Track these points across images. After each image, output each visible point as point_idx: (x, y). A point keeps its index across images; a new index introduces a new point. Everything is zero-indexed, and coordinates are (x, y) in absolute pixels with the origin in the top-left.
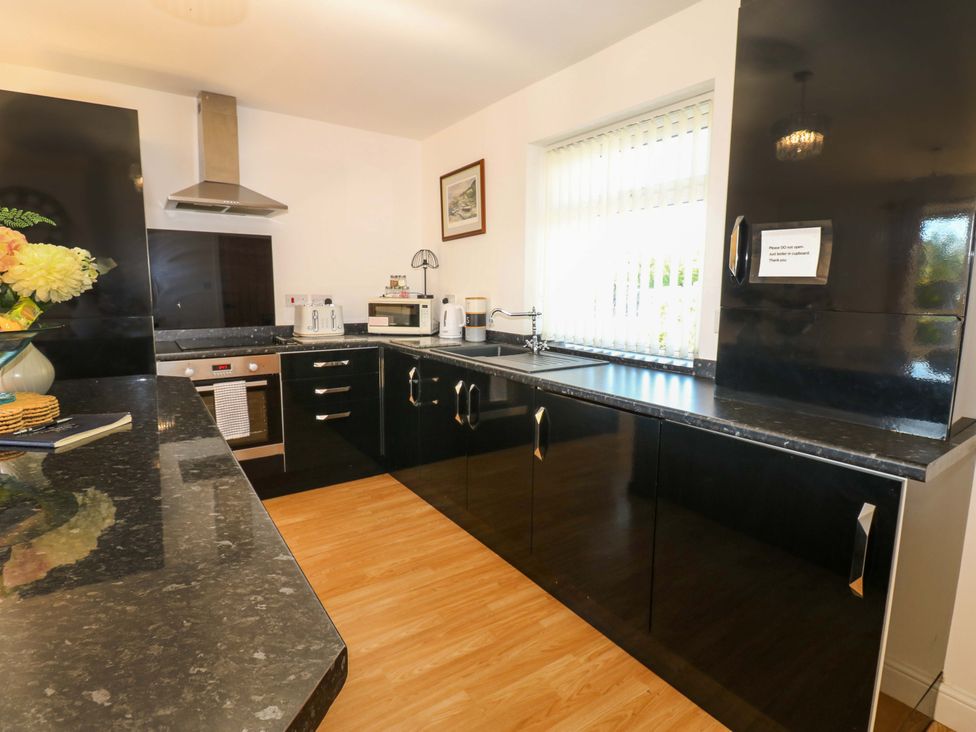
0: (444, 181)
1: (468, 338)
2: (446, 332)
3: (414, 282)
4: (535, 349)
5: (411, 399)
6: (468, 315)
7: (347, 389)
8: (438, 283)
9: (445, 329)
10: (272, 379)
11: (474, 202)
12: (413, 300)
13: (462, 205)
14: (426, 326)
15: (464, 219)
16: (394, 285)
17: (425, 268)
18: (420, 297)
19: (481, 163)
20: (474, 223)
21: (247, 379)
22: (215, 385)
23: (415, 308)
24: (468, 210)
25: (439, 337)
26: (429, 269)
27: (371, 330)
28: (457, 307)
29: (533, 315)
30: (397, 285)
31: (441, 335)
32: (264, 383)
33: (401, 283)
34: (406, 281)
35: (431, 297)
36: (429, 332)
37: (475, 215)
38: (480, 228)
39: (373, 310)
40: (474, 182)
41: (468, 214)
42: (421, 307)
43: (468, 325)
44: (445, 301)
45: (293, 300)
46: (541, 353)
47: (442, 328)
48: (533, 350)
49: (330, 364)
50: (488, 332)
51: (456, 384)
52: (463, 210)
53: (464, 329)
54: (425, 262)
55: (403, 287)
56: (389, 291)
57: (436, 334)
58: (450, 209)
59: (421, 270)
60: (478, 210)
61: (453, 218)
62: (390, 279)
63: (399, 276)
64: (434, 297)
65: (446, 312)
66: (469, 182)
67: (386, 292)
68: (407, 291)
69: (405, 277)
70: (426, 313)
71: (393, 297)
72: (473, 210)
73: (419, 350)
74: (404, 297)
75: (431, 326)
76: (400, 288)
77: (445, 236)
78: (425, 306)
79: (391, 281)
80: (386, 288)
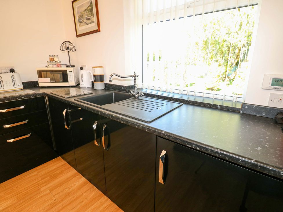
0: (74, 4)
1: (96, 88)
3: (63, 58)
4: (137, 95)
5: (66, 127)
6: (94, 76)
7: (26, 122)
8: (76, 59)
9: (83, 83)
11: (92, 14)
12: (64, 68)
13: (85, 16)
14: (72, 81)
15: (87, 24)
16: (52, 60)
17: (69, 51)
18: (67, 66)
20: (93, 26)
23: (65, 73)
24: (89, 19)
25: (80, 88)
26: (70, 52)
27: (41, 85)
28: (88, 71)
29: (135, 77)
30: (54, 60)
31: (81, 86)
33: (56, 59)
34: (58, 59)
35: (73, 66)
36: (74, 85)
37: (93, 22)
38: (97, 29)
39: (41, 74)
40: (91, 3)
41: (90, 21)
42: (68, 72)
43: (95, 81)
44: (81, 68)
46: (140, 98)
47: (81, 83)
48: (134, 96)
49: (9, 110)
50: (106, 84)
51: (93, 124)
52: (87, 19)
53: (92, 82)
54: (68, 48)
55: (57, 62)
57: (77, 86)
58: (79, 20)
59: (66, 53)
60: (95, 19)
61: (81, 24)
62: (49, 57)
63: (54, 56)
64: (75, 66)
65: (82, 74)
66: (88, 3)
67: (48, 64)
68: (60, 63)
69: (57, 56)
70: (71, 75)
71: (52, 67)
72: (92, 19)
73: (67, 99)
74: (59, 67)
75: (75, 80)
76: (56, 62)
77: (78, 34)
78: (70, 72)
79: (50, 58)
80: (48, 62)
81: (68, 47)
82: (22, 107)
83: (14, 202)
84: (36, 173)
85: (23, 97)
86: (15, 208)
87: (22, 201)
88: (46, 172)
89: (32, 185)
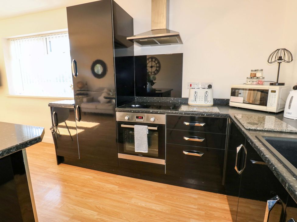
2: (289, 113)
5: (236, 168)
7: (202, 140)
8: (292, 73)
9: (290, 111)
10: (160, 127)
14: (272, 105)
16: (253, 76)
17: (280, 63)
21: (149, 125)
22: (135, 126)
23: (265, 93)
27: (231, 104)
30: (255, 76)
31: (286, 115)
32: (156, 128)
33: (258, 74)
36: (275, 111)
44: (296, 88)
45: (191, 85)
47: (286, 110)
54: (280, 58)
55: (259, 78)
56: (249, 80)
57: (280, 114)
59: (276, 64)
62: (250, 72)
63: (258, 70)
64: (285, 84)
65: (292, 97)
67: (247, 81)
68: (263, 80)
69: (262, 70)
70: (274, 96)
71: (251, 84)
73: (246, 132)
74: (260, 84)
75: (278, 104)
76: (257, 78)
78: (275, 92)
79: (251, 74)
80: (247, 78)
81: (282, 57)
82: (202, 125)
83: (167, 212)
84: (196, 196)
85: (205, 115)
86: (165, 218)
87: (172, 217)
88: (205, 203)
89: (187, 207)
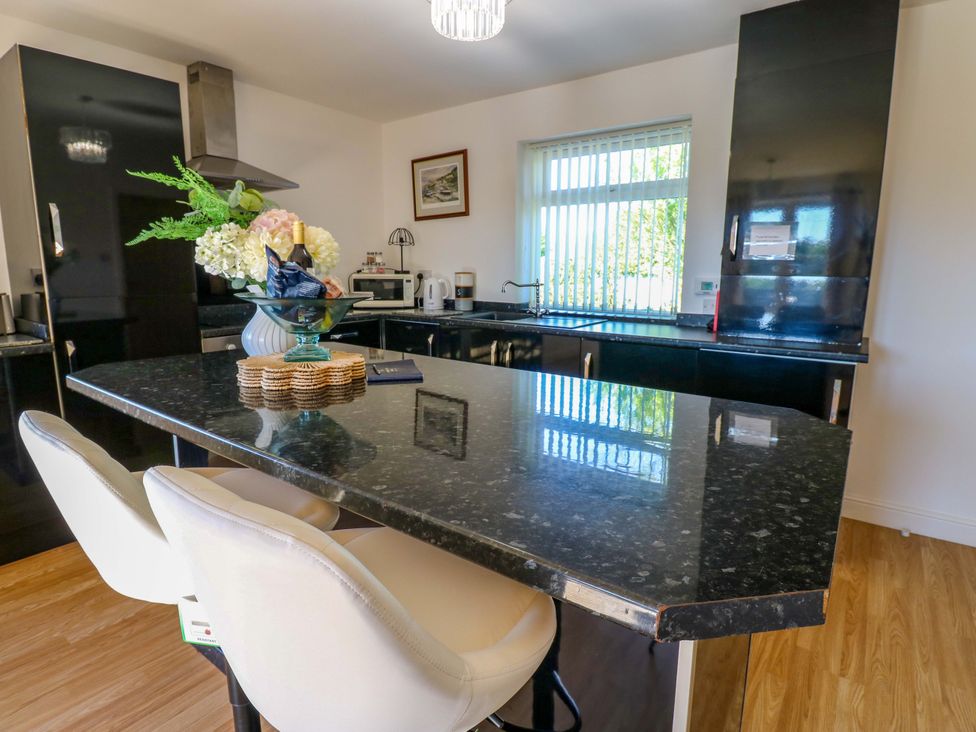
0: (416, 164)
1: (459, 308)
2: (432, 304)
4: (539, 314)
6: (457, 288)
9: (431, 301)
11: (456, 186)
12: (395, 276)
13: (439, 188)
14: (409, 298)
15: (442, 201)
16: (371, 262)
17: (402, 245)
18: (398, 272)
19: (464, 153)
20: (457, 205)
23: (398, 283)
24: (448, 194)
25: (422, 309)
26: (405, 247)
28: (440, 281)
29: (537, 286)
30: (374, 261)
31: (425, 307)
33: (378, 259)
35: (408, 272)
36: (413, 305)
37: (457, 199)
38: (463, 211)
39: (358, 285)
40: (455, 169)
41: (448, 197)
42: (404, 282)
43: (459, 297)
44: (420, 276)
47: (425, 302)
48: (536, 314)
52: (442, 193)
55: (380, 263)
56: (365, 267)
58: (425, 192)
59: (398, 247)
60: (460, 194)
61: (429, 200)
62: (367, 256)
63: (376, 253)
65: (431, 286)
66: (448, 168)
68: (384, 267)
69: (381, 253)
70: (410, 287)
72: (454, 194)
74: (383, 272)
75: (414, 297)
76: (377, 264)
77: (418, 216)
78: (409, 281)
81: (403, 239)
82: (356, 333)
